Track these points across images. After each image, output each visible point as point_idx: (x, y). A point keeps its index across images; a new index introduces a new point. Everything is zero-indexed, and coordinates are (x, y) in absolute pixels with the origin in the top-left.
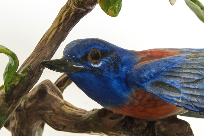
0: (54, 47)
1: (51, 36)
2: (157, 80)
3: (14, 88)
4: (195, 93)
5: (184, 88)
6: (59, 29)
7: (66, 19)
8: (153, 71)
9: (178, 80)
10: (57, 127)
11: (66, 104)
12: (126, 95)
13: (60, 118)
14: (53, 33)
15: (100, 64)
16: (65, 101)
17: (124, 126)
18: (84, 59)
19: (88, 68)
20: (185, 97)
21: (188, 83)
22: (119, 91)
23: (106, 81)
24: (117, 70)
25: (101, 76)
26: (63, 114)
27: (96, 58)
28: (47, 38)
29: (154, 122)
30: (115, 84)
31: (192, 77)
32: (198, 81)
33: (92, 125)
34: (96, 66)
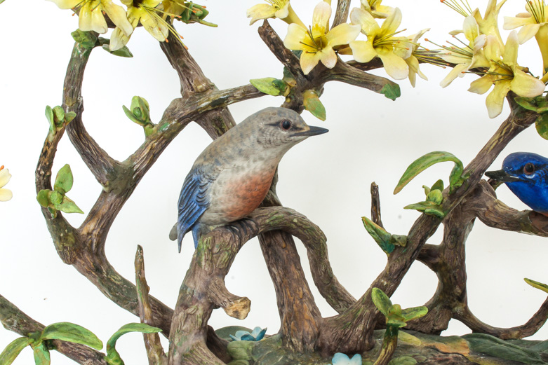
0: (494, 156)
1: (492, 147)
3: (457, 188)
6: (499, 141)
7: (506, 133)
10: (489, 223)
11: (498, 203)
13: (492, 215)
14: (494, 144)
15: (534, 176)
16: (498, 200)
18: (520, 172)
19: (522, 179)
23: (537, 190)
25: (533, 186)
26: (496, 212)
27: (531, 171)
28: (488, 148)
33: (522, 224)
34: (530, 177)
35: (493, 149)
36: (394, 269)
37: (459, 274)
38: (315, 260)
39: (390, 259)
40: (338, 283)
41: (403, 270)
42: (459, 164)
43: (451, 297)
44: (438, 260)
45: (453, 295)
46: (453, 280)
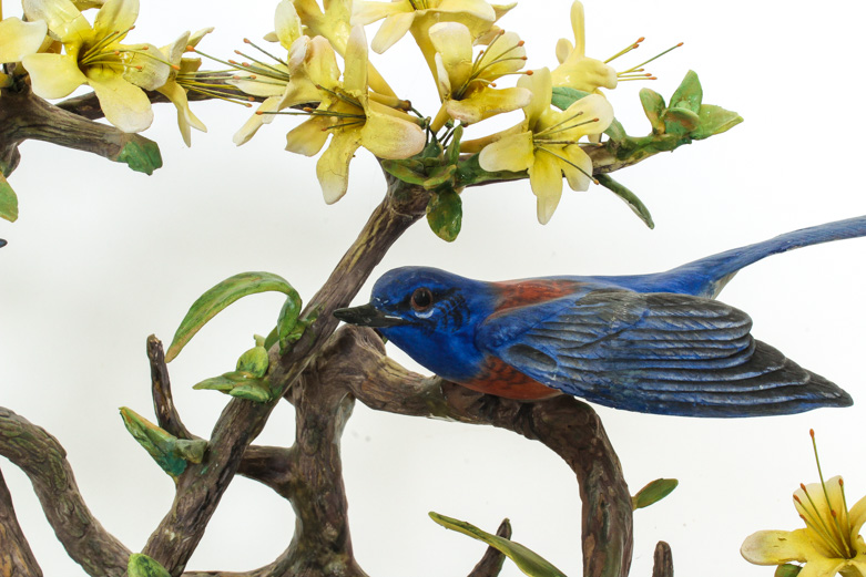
0: (360, 276)
1: (356, 259)
2: (519, 342)
3: (294, 343)
4: (580, 366)
5: (563, 357)
6: (368, 246)
7: (380, 230)
8: (515, 328)
9: (554, 344)
10: (373, 404)
12: (474, 363)
13: (376, 388)
14: (359, 253)
15: (431, 313)
16: (388, 359)
17: (484, 408)
18: (404, 306)
19: (410, 320)
20: (563, 372)
21: (570, 350)
22: (462, 356)
23: (441, 341)
24: (459, 322)
25: (432, 332)
26: (382, 382)
27: (424, 303)
28: (349, 261)
29: (531, 405)
30: (455, 344)
31: (577, 338)
32: (587, 345)
33: (431, 403)
34: (423, 316)
35: (358, 261)
36: (185, 509)
37: (331, 502)
38: (46, 495)
39: (179, 486)
40: (102, 533)
41: (204, 508)
42: (293, 295)
43: (319, 546)
44: (289, 477)
45: (321, 541)
46: (320, 514)
